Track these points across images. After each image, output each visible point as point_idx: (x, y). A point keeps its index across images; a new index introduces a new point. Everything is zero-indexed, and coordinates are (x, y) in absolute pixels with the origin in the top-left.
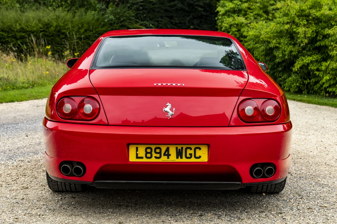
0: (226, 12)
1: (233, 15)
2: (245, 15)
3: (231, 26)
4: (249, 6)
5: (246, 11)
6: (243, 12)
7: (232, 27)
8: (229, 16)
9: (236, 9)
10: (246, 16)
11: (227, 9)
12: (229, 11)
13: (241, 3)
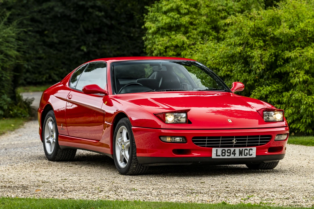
0: (159, 29)
1: (168, 33)
2: (185, 33)
3: (166, 48)
4: (191, 20)
5: (186, 28)
6: (183, 29)
7: (168, 50)
8: (162, 35)
9: (172, 25)
10: (188, 35)
11: (160, 25)
12: (162, 28)
13: (179, 16)
